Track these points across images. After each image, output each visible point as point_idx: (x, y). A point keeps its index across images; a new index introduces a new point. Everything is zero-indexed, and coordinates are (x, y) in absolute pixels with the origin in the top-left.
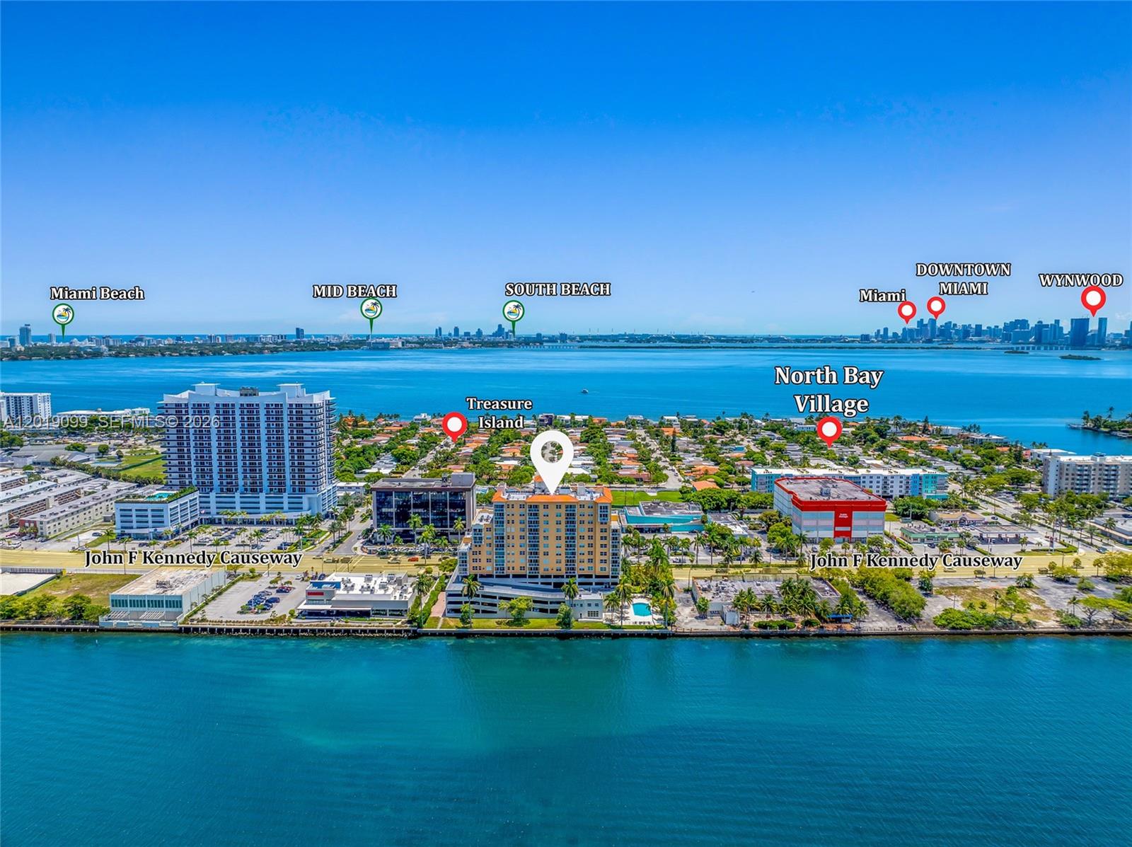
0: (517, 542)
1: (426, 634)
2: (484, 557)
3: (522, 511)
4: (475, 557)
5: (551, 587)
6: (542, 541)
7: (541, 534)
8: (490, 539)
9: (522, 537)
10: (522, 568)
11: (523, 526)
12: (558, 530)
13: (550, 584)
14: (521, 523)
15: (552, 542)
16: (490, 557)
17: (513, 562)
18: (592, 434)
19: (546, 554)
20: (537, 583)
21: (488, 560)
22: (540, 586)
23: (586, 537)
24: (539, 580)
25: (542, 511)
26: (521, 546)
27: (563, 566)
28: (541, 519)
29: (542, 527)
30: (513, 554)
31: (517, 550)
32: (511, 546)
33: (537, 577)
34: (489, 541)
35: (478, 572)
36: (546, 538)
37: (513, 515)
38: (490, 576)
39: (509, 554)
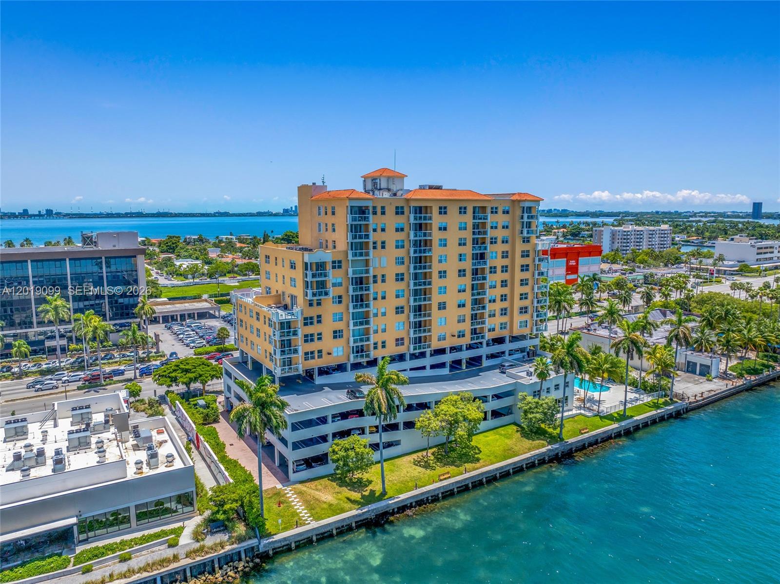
0: (391, 287)
1: (286, 549)
2: (327, 327)
3: (401, 220)
4: (310, 330)
5: (446, 371)
6: (436, 283)
7: (436, 268)
8: (340, 284)
9: (400, 278)
10: (399, 341)
11: (401, 253)
12: (461, 257)
13: (442, 365)
14: (397, 247)
15: (453, 282)
16: (340, 326)
17: (384, 331)
18: (173, 244)
19: (442, 306)
20: (424, 368)
21: (337, 334)
22: (428, 372)
23: (499, 269)
24: (428, 361)
25: (437, 220)
26: (397, 296)
27: (467, 327)
28: (436, 236)
29: (436, 251)
30: (384, 314)
31: (393, 302)
32: (379, 297)
33: (423, 355)
34: (340, 291)
35: (315, 364)
36: (443, 274)
37: (383, 230)
38: (341, 368)
39: (376, 315)
